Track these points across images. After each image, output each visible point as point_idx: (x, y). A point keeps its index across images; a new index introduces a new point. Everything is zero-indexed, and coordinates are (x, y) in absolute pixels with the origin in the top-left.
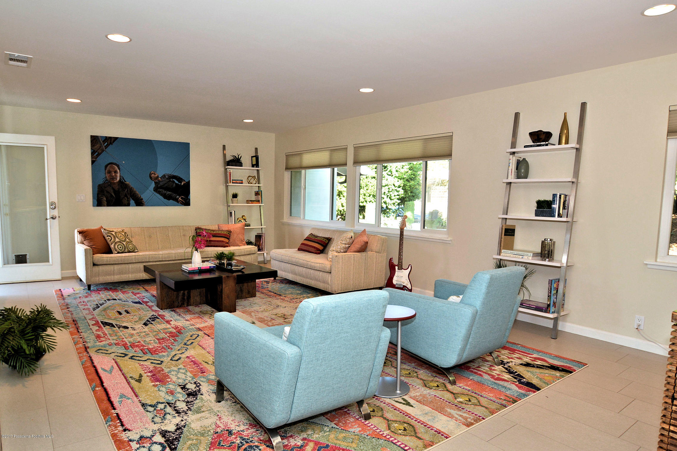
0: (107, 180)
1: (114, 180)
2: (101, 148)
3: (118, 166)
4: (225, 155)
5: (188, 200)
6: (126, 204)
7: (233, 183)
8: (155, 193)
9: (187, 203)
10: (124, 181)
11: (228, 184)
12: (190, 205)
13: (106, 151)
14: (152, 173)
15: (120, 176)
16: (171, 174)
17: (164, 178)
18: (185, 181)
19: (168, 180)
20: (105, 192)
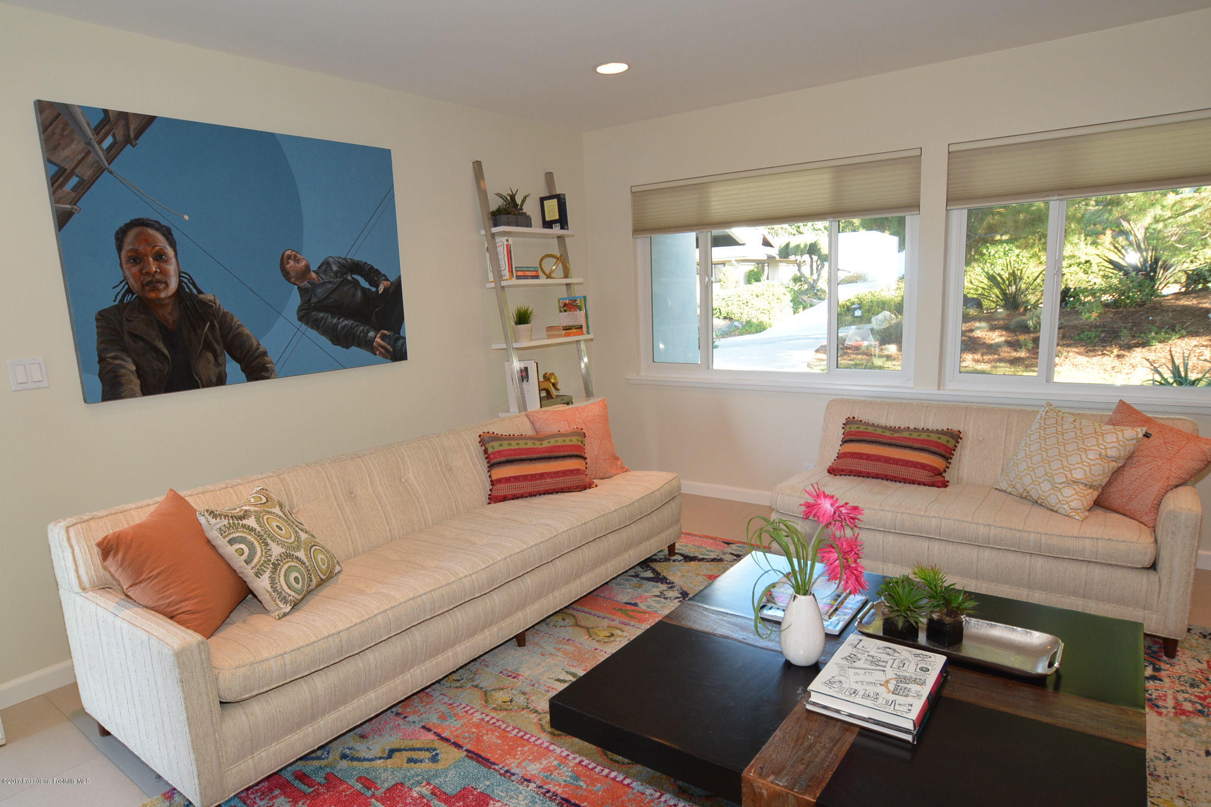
0: (129, 291)
1: (159, 291)
2: (90, 159)
3: (167, 233)
4: (482, 194)
5: (400, 342)
6: (214, 380)
7: (518, 277)
8: (304, 327)
9: (398, 354)
10: (195, 292)
11: (503, 283)
12: (407, 359)
13: (111, 173)
14: (289, 257)
15: (180, 274)
16: (345, 259)
17: (325, 272)
18: (387, 280)
19: (339, 280)
20: (127, 337)
